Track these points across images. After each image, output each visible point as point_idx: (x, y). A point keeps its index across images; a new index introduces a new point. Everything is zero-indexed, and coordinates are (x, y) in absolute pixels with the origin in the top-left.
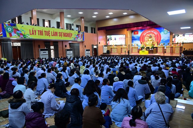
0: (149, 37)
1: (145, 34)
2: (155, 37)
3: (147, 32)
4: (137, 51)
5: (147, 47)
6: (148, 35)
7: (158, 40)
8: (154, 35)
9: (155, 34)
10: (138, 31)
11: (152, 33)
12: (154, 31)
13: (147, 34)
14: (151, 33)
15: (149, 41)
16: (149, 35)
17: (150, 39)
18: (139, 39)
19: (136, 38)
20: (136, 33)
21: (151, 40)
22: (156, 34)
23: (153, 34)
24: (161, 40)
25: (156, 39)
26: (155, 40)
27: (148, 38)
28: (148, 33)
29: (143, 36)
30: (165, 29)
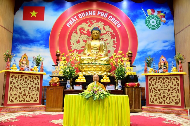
0: (90, 33)
2: (113, 37)
4: (36, 94)
5: (87, 77)
6: (84, 25)
7: (125, 50)
8: (110, 30)
9: (112, 27)
10: (43, 9)
11: (102, 20)
12: (109, 12)
13: (80, 23)
14: (98, 20)
15: (90, 48)
16: (90, 29)
17: (96, 43)
20: (34, 14)
21: (100, 48)
22: (119, 26)
23: (106, 23)
25: (117, 45)
27: (85, 37)
28: (85, 21)
29: (65, 28)
30: (149, 11)
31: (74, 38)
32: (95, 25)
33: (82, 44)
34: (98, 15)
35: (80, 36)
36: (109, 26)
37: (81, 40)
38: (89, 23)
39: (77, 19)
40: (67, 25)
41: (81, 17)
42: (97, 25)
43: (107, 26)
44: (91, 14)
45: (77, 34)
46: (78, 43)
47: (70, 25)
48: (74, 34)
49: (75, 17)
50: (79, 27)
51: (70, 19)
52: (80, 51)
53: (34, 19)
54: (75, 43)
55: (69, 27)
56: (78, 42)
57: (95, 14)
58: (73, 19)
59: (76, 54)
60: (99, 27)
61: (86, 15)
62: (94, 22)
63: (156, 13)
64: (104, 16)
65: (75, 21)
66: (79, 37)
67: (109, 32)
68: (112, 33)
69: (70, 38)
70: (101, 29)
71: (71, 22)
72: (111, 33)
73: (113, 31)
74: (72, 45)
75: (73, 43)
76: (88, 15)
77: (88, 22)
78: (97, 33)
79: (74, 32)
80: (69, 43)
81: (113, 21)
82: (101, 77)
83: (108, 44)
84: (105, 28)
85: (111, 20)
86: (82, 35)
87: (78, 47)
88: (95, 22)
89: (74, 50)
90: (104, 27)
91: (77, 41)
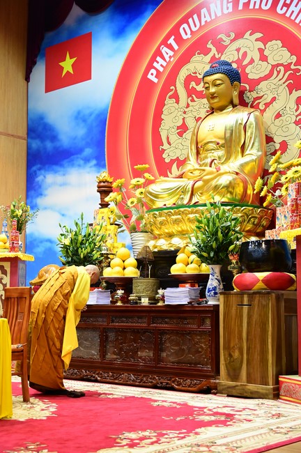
2: (295, 84)
6: (197, 64)
11: (255, 26)
14: (242, 29)
20: (68, 65)
27: (202, 107)
31: (170, 118)
34: (241, 7)
35: (188, 106)
36: (279, 42)
37: (191, 123)
38: (214, 50)
39: (176, 47)
40: (149, 76)
41: (189, 36)
42: (238, 50)
43: (274, 42)
44: (219, 14)
45: (177, 102)
46: (180, 134)
47: (159, 74)
48: (169, 102)
49: (171, 41)
50: (183, 74)
51: (158, 53)
54: (174, 138)
55: (156, 80)
56: (183, 129)
57: (231, 10)
58: (164, 50)
60: (245, 54)
61: (203, 23)
62: (227, 41)
65: (170, 57)
66: (185, 113)
67: (282, 65)
68: (292, 67)
69: (158, 120)
70: (252, 61)
71: (159, 64)
72: (287, 67)
73: (294, 59)
74: (166, 146)
75: (168, 138)
76: (209, 20)
77: (210, 45)
78: (218, 82)
79: (170, 97)
80: (157, 141)
81: (293, 18)
83: (278, 116)
84: (266, 53)
85: (288, 15)
86: (193, 100)
87: (183, 148)
88: (232, 41)
89: (172, 161)
90: (261, 51)
91: (178, 128)
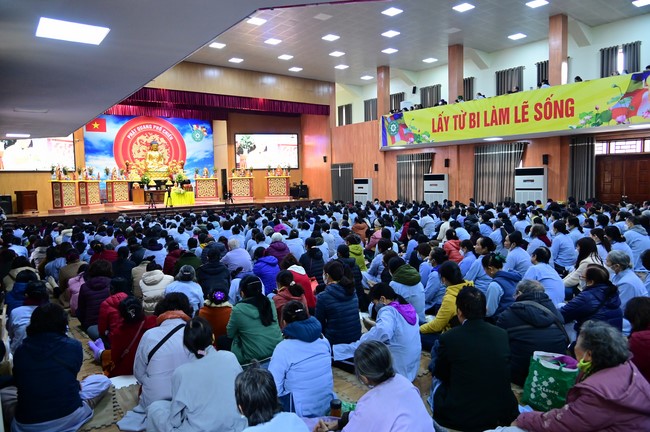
0: (147, 144)
1: (133, 134)
2: (167, 148)
3: (140, 129)
5: (156, 181)
6: (142, 137)
9: (166, 139)
10: (104, 121)
11: (158, 133)
12: (163, 126)
13: (139, 135)
14: (154, 133)
18: (111, 149)
19: (97, 144)
22: (171, 138)
23: (161, 136)
24: (188, 157)
25: (171, 154)
26: (167, 158)
27: (144, 148)
28: (143, 133)
29: (126, 139)
30: (195, 126)
31: (135, 148)
32: (150, 140)
33: (142, 153)
34: (154, 128)
35: (140, 146)
36: (163, 139)
37: (141, 150)
38: (147, 136)
39: (136, 132)
40: (128, 137)
41: (140, 130)
44: (148, 128)
48: (135, 145)
49: (135, 130)
50: (138, 139)
51: (130, 132)
52: (141, 160)
53: (96, 130)
54: (136, 153)
55: (130, 138)
56: (139, 151)
57: (151, 128)
58: (132, 132)
59: (138, 162)
61: (144, 129)
62: (151, 135)
63: (200, 129)
64: (159, 129)
65: (134, 134)
66: (139, 148)
69: (131, 148)
71: (131, 134)
72: (165, 144)
73: (167, 143)
75: (134, 153)
77: (146, 134)
79: (135, 143)
80: (131, 153)
82: (166, 181)
85: (165, 134)
87: (139, 156)
91: (137, 151)
